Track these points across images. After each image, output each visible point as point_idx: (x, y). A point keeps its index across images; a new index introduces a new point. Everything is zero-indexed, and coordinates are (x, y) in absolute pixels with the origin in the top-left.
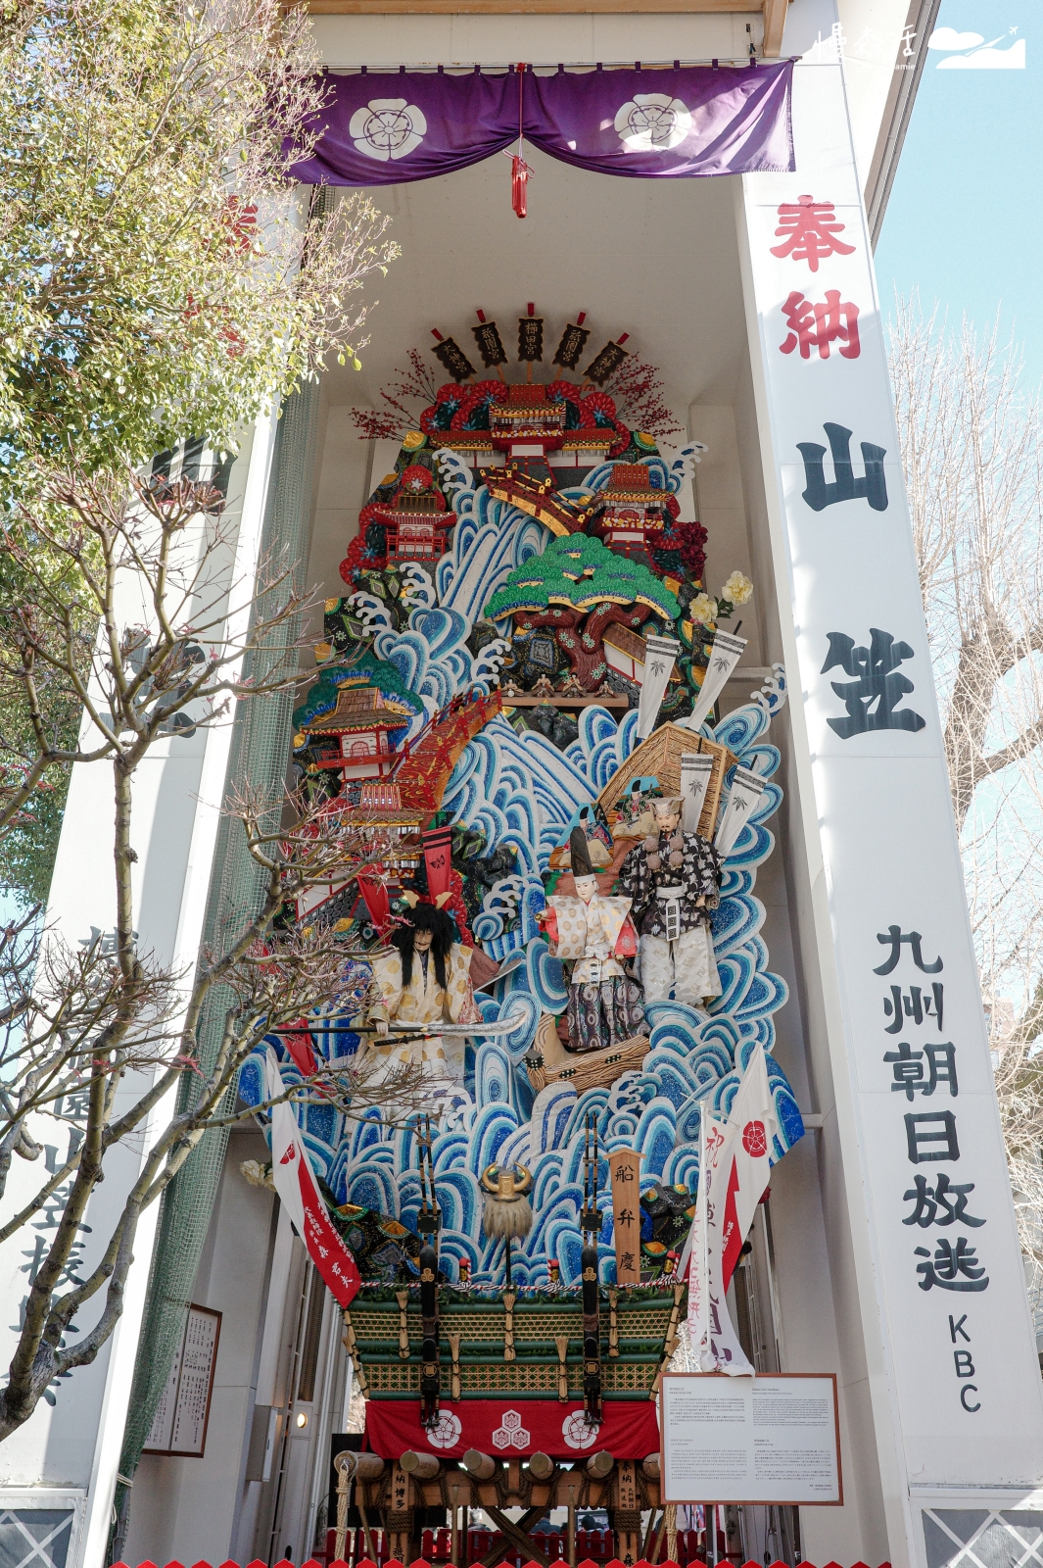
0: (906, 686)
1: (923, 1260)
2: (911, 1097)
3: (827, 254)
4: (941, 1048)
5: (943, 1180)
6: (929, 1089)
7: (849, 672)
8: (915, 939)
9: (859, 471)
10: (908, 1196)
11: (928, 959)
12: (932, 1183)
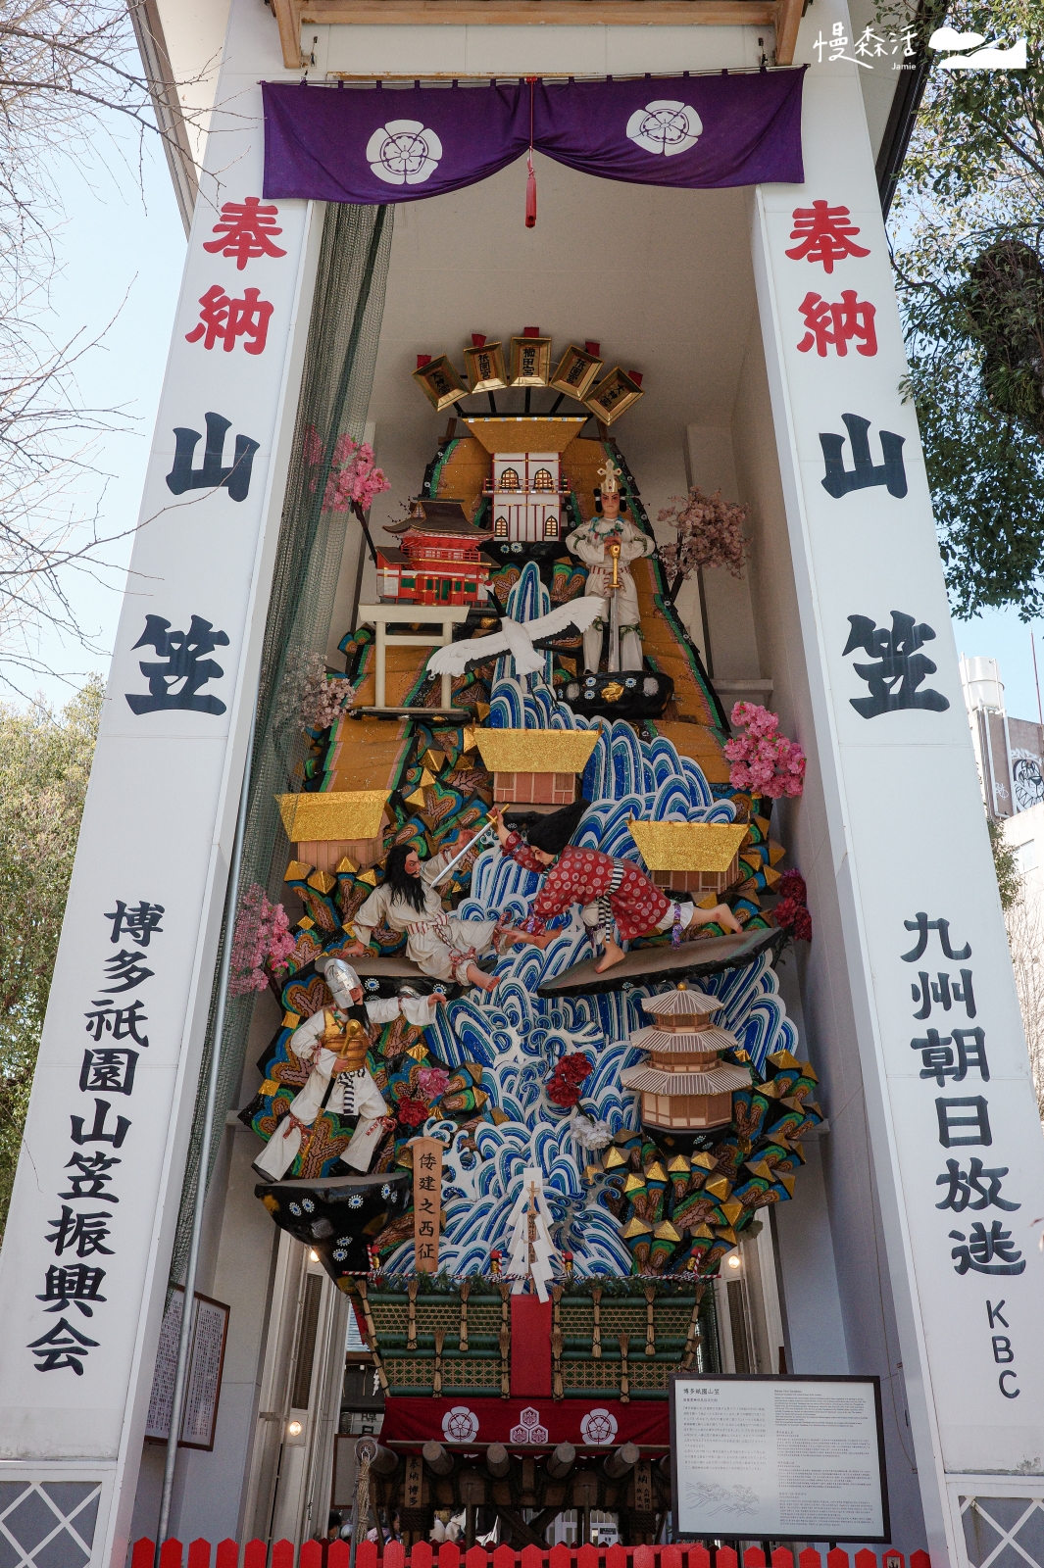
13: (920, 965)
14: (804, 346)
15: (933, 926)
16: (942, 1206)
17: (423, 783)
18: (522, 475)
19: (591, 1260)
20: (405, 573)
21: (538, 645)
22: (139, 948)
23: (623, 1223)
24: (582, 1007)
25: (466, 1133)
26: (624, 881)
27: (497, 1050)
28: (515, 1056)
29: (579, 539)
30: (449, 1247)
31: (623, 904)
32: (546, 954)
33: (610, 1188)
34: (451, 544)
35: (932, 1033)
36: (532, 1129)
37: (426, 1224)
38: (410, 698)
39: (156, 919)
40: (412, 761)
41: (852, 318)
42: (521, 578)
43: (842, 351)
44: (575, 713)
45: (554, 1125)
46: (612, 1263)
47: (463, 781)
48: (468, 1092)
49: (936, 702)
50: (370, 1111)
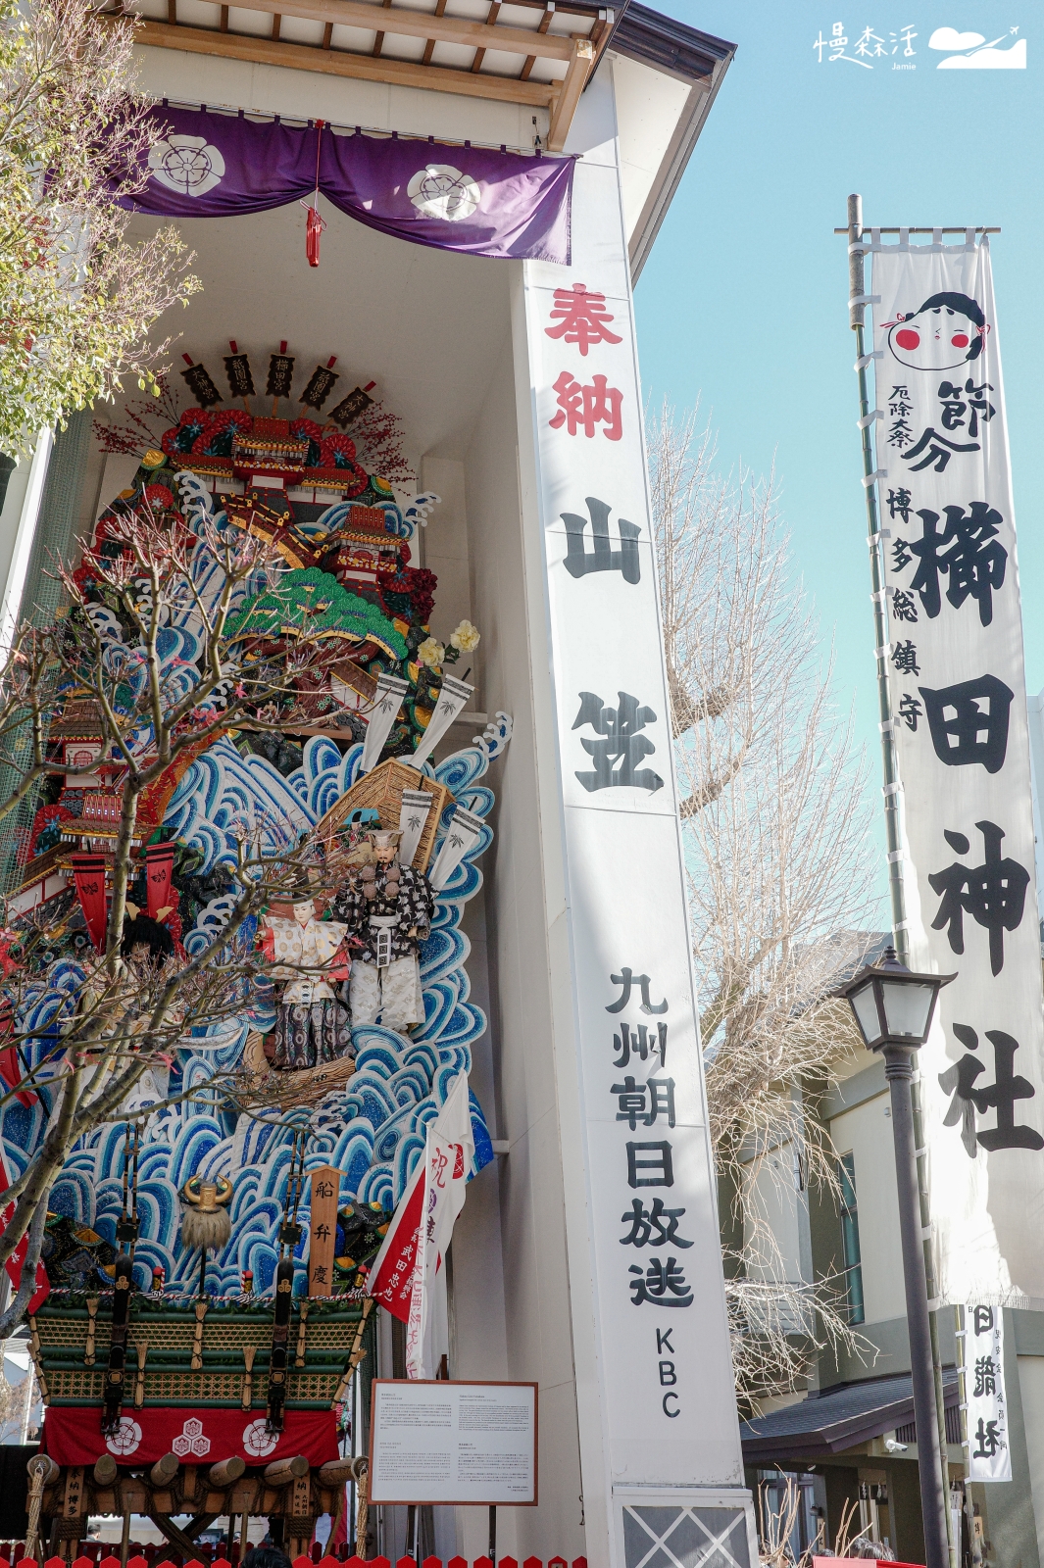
0: (649, 748)
1: (636, 1277)
2: (633, 1127)
3: (596, 340)
4: (662, 1083)
5: (658, 1203)
6: (650, 1120)
7: (598, 730)
8: (644, 981)
9: (616, 546)
10: (625, 1218)
11: (655, 1001)
12: (648, 1207)
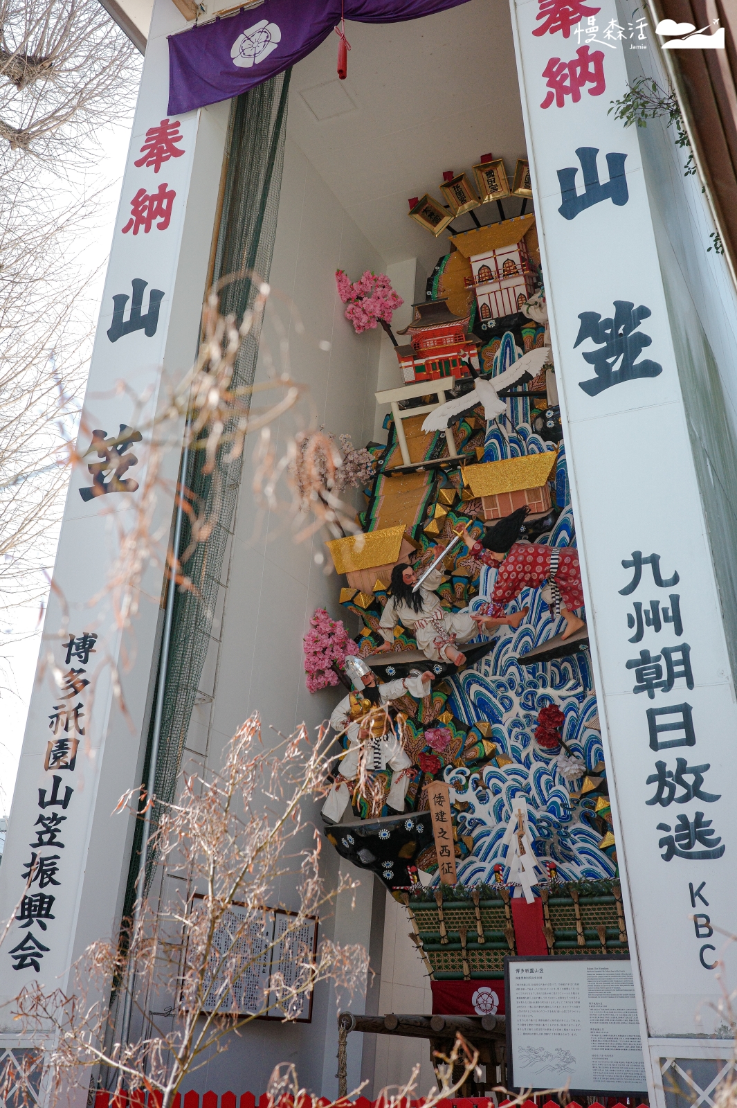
13: (635, 596)
14: (545, 105)
15: (646, 561)
16: (651, 803)
17: (436, 516)
18: (493, 268)
19: (582, 868)
20: (417, 362)
21: (502, 395)
22: (81, 666)
23: (603, 836)
24: (566, 668)
25: (476, 776)
26: (560, 565)
27: (503, 710)
28: (517, 711)
29: (530, 305)
30: (478, 864)
31: (563, 583)
32: (536, 632)
33: (587, 809)
34: (443, 332)
35: (645, 655)
36: (529, 768)
37: (444, 847)
38: (429, 455)
39: (92, 643)
40: (432, 500)
41: (584, 68)
42: (501, 347)
43: (576, 98)
44: (545, 440)
45: (547, 763)
46: (599, 869)
47: (473, 508)
48: (480, 744)
49: (651, 370)
50: (397, 765)
